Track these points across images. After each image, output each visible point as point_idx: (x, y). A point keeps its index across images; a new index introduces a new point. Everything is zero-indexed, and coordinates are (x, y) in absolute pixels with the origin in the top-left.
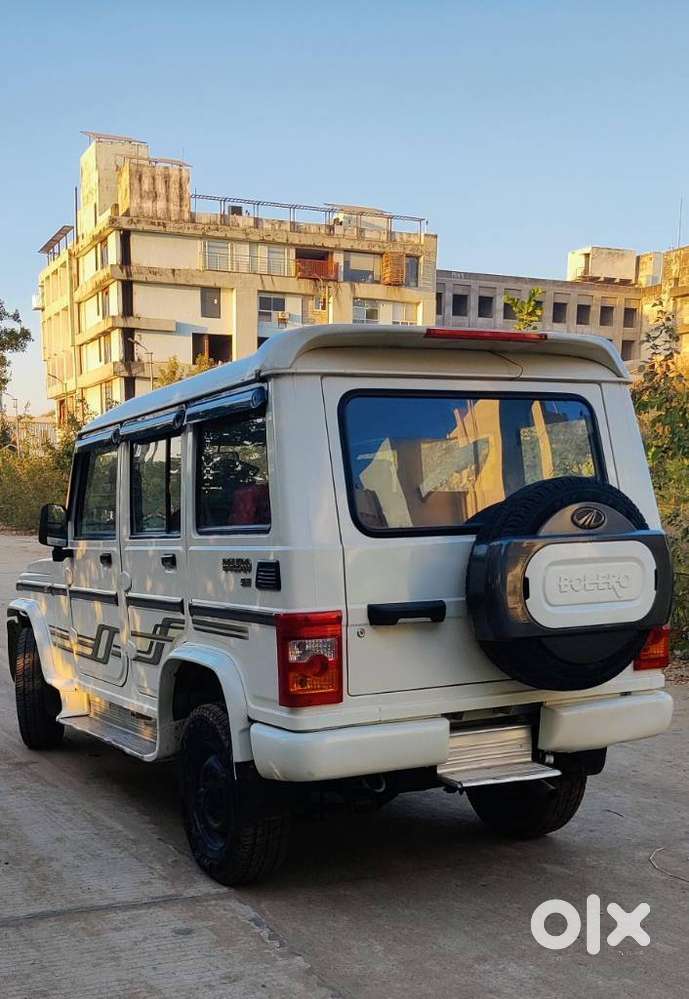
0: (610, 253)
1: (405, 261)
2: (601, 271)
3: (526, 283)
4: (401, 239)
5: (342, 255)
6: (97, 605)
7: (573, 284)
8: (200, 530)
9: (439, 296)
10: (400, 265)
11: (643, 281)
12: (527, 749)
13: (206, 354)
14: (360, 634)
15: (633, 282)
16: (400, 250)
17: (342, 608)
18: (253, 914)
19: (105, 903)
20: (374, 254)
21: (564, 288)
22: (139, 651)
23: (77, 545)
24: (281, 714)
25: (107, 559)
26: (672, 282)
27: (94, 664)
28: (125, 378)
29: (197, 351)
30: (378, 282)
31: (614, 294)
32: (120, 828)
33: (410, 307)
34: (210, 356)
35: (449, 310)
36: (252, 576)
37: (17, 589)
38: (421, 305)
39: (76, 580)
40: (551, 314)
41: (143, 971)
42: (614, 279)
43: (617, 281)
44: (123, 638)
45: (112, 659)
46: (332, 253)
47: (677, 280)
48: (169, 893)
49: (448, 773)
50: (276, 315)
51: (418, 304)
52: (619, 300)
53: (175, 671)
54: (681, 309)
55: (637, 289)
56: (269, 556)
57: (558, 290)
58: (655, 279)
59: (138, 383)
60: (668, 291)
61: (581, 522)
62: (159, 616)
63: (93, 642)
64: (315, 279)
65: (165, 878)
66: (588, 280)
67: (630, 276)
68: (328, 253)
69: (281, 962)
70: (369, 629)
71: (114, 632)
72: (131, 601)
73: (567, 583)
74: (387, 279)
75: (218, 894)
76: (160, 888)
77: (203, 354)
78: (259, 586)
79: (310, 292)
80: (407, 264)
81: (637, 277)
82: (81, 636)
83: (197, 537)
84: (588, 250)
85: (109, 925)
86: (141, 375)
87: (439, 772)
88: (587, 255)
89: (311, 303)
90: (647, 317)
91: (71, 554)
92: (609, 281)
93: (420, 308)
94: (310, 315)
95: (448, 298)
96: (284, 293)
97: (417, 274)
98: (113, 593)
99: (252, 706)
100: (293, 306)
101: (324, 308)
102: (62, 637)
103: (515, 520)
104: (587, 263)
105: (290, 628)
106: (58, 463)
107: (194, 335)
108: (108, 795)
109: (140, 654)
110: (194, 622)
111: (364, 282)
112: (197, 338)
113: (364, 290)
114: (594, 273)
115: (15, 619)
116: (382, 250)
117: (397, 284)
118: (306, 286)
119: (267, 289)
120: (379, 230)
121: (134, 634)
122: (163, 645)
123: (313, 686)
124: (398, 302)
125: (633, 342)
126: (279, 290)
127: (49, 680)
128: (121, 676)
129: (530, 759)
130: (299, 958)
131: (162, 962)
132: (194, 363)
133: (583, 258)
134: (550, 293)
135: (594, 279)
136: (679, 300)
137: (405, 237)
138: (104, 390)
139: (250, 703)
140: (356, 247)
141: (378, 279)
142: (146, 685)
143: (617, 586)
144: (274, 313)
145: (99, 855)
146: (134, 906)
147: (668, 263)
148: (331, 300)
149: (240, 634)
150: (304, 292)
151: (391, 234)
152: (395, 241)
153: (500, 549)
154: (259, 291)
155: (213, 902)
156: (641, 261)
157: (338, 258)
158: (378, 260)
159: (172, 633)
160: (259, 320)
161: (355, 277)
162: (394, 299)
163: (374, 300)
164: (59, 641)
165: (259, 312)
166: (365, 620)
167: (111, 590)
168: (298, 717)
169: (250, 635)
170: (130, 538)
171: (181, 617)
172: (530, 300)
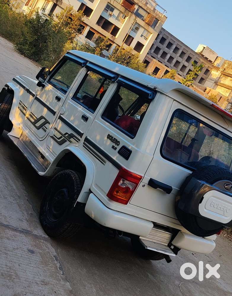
0: (210, 51)
1: (154, 19)
2: (206, 55)
3: (184, 46)
4: (157, 12)
5: (138, 7)
6: (46, 110)
7: (196, 53)
8: (103, 117)
9: (158, 35)
10: (152, 20)
11: (216, 64)
12: (168, 242)
13: (83, 11)
14: (144, 186)
15: (213, 63)
16: (155, 15)
17: (143, 176)
18: (55, 254)
19: (6, 223)
20: (147, 12)
21: (193, 53)
22: (54, 135)
23: (48, 85)
24: (105, 199)
25: (58, 99)
26: (223, 69)
27: (32, 126)
28: (54, 3)
29: (80, 8)
30: (144, 21)
31: (206, 63)
32: (15, 187)
33: (149, 33)
34: (83, 12)
35: (159, 40)
36: (118, 148)
37: (13, 80)
38: (152, 34)
39: (41, 96)
40: (186, 58)
41: (15, 265)
42: (208, 59)
43: (209, 60)
44: (49, 126)
45: (41, 129)
46: (135, 4)
47: (225, 69)
48: (28, 229)
49: (143, 239)
50: (110, 12)
51: (151, 33)
52: (207, 65)
53: (67, 153)
54: (222, 78)
55: (213, 65)
56: (129, 147)
57: (192, 53)
58: (219, 65)
59: (57, 7)
60: (221, 71)
61: (226, 187)
62: (70, 131)
63: (36, 119)
64: (126, 9)
65: (27, 221)
66: (201, 55)
67: (213, 61)
68: (134, 3)
69: (62, 282)
70: (146, 186)
71: (47, 122)
72: (61, 118)
73: (213, 204)
74: (147, 22)
75: (44, 237)
76: (25, 225)
77: (82, 10)
78: (119, 152)
79: (123, 12)
80: (154, 20)
81: (214, 62)
82: (31, 113)
83: (101, 119)
84: (205, 46)
85: (6, 236)
86: (60, 5)
87: (140, 237)
88: (204, 48)
89: (122, 15)
90: (212, 75)
91: (43, 86)
92: (206, 58)
93: (152, 35)
94: (119, 18)
95: (161, 36)
96: (115, 7)
97: (156, 25)
98: (55, 111)
99: (93, 187)
100: (116, 13)
101: (124, 18)
102: (24, 108)
103: (209, 177)
104: (203, 50)
105: (124, 174)
106: (26, 23)
107: (82, 3)
108: (13, 169)
109: (54, 136)
110: (84, 143)
111: (140, 18)
112: (83, 5)
113: (139, 21)
114: (203, 54)
115: (6, 88)
116: (150, 12)
117: (148, 24)
118: (123, 9)
119: (111, 3)
120: (152, 6)
121: (56, 129)
122: (67, 141)
123: (120, 195)
124: (146, 30)
125: (204, 79)
126: (114, 5)
127: (10, 118)
128: (42, 138)
129: (167, 245)
130: (68, 283)
131: (22, 263)
132: (78, 11)
133: (203, 48)
134: (189, 53)
135: (203, 56)
136: (223, 75)
137: (158, 13)
138: (46, 3)
139: (93, 185)
140: (143, 7)
141: (144, 20)
142: (51, 148)
143: (225, 211)
144: (109, 11)
145: (6, 198)
146: (15, 230)
147: (225, 63)
148: (128, 17)
149: (103, 162)
150: (121, 10)
151: (155, 9)
152: (155, 12)
153: (200, 184)
154: (108, 2)
155: (42, 241)
156: (218, 58)
157: (136, 7)
158: (147, 14)
159: (72, 140)
160: (104, 11)
161: (138, 15)
162: (146, 28)
163: (140, 25)
164: (21, 108)
165: (105, 8)
166: (147, 183)
167: (55, 110)
168: (110, 203)
169: (106, 164)
170: (71, 99)
171: (80, 138)
172: (199, 67)
